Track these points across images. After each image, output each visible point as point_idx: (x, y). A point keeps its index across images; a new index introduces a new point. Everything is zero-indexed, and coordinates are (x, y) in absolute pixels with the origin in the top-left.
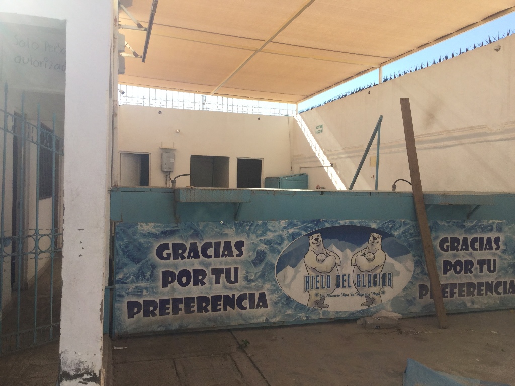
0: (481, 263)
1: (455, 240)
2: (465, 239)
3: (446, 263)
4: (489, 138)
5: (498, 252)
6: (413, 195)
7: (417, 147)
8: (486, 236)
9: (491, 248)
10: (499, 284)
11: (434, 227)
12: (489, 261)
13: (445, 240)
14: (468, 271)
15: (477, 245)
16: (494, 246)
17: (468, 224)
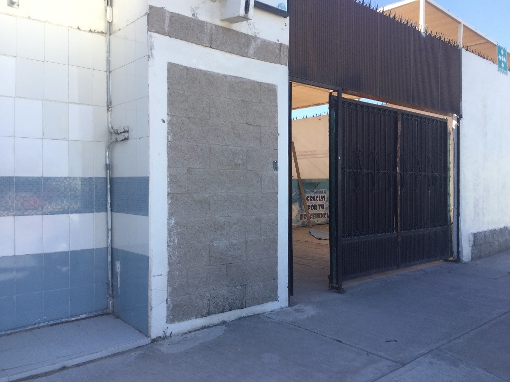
0: (319, 205)
1: (311, 197)
2: (314, 196)
3: (309, 206)
4: (318, 156)
5: (325, 201)
6: (298, 180)
7: (297, 157)
8: (321, 195)
9: (322, 200)
10: (325, 214)
11: (305, 192)
12: (322, 205)
13: (308, 197)
14: (316, 209)
15: (318, 199)
16: (324, 199)
17: (315, 191)
